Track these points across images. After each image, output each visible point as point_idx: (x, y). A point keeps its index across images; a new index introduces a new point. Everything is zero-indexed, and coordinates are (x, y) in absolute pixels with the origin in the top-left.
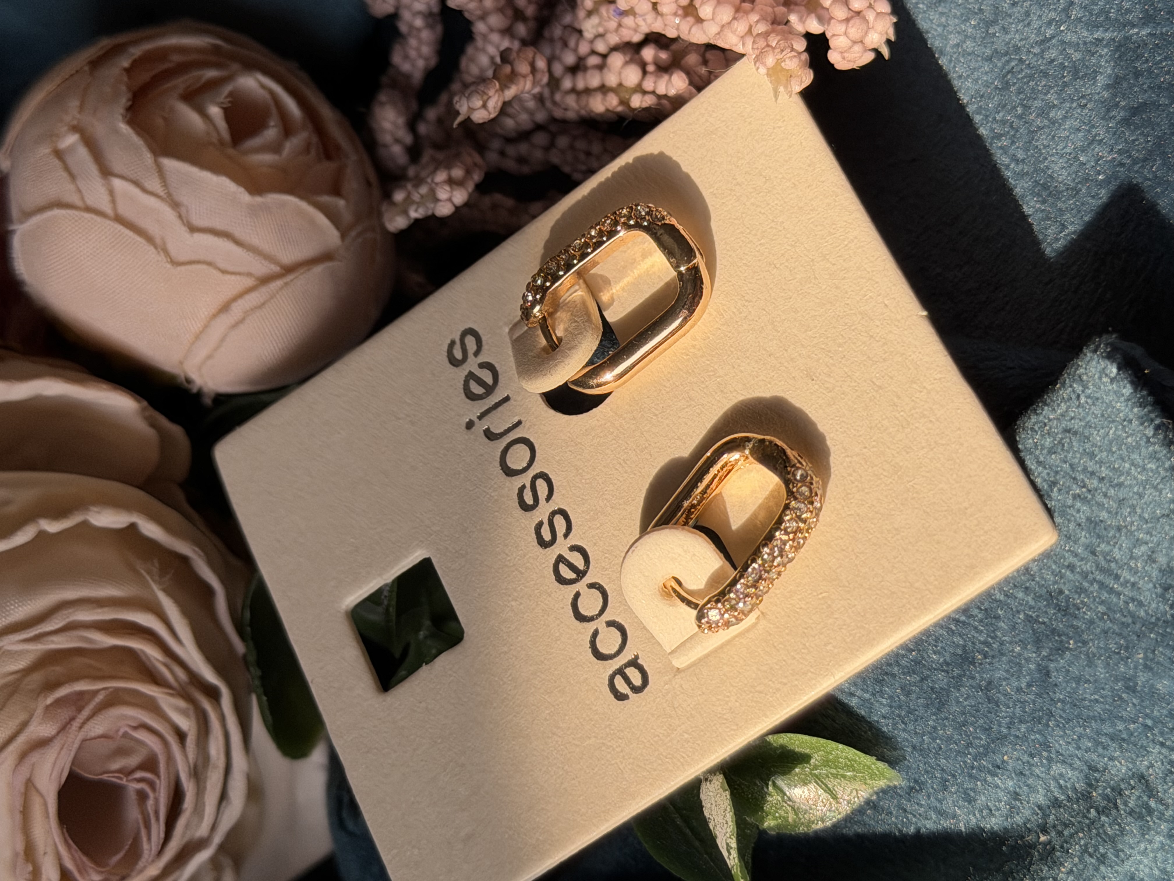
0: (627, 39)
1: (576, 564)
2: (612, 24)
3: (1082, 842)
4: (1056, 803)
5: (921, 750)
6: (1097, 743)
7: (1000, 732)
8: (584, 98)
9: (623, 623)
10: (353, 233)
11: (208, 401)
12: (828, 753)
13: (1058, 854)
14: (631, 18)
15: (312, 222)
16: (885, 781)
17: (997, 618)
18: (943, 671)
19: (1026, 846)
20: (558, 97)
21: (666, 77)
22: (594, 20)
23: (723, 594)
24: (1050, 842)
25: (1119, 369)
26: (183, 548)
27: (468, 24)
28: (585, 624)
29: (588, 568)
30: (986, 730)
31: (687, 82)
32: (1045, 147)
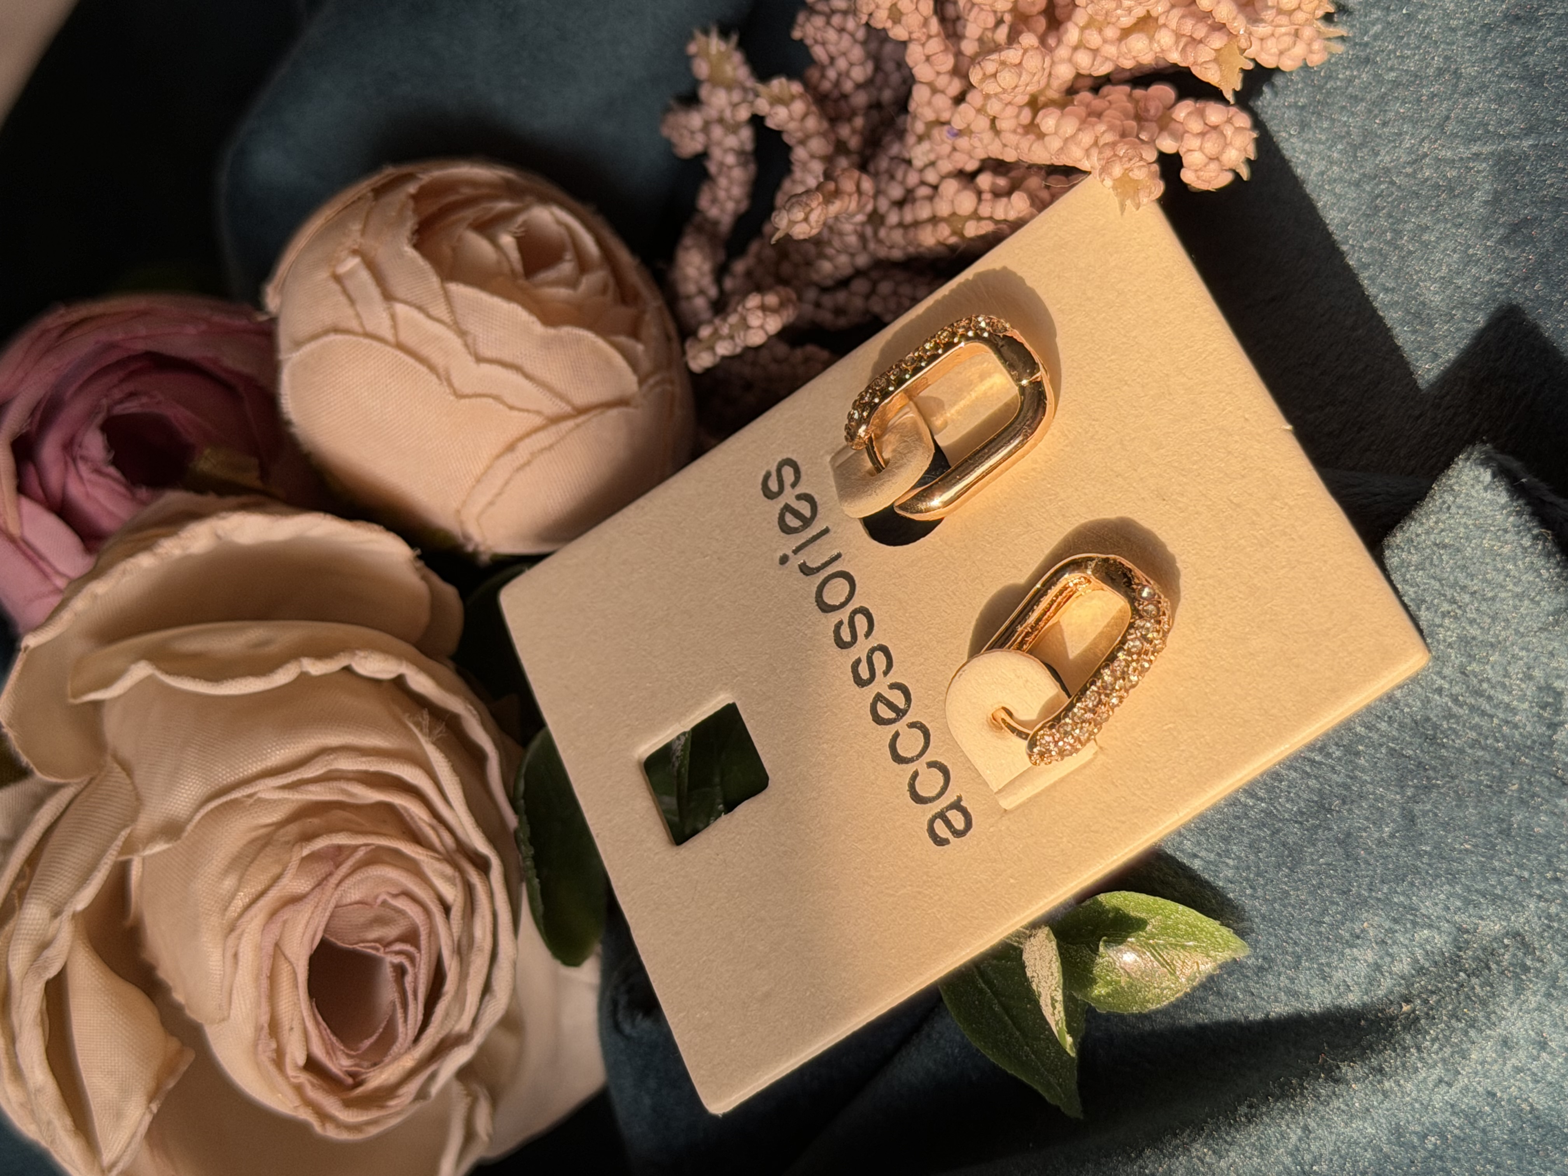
0: (959, 166)
1: (896, 702)
2: (946, 149)
3: (1450, 1007)
4: (1421, 971)
5: (1271, 920)
6: (1467, 902)
7: (1359, 895)
8: (911, 233)
9: (946, 764)
10: (651, 381)
11: (485, 558)
12: (1167, 917)
13: (1423, 1021)
14: (966, 138)
15: (609, 362)
16: (1230, 952)
17: (1357, 754)
18: (1296, 822)
19: (1387, 1019)
20: (882, 233)
21: (1004, 200)
22: (926, 146)
23: (1058, 719)
24: (1414, 1011)
25: (1494, 476)
26: (456, 704)
27: (788, 149)
28: (904, 766)
29: (909, 706)
30: (1344, 893)
31: (1028, 203)
32: (1417, 272)
